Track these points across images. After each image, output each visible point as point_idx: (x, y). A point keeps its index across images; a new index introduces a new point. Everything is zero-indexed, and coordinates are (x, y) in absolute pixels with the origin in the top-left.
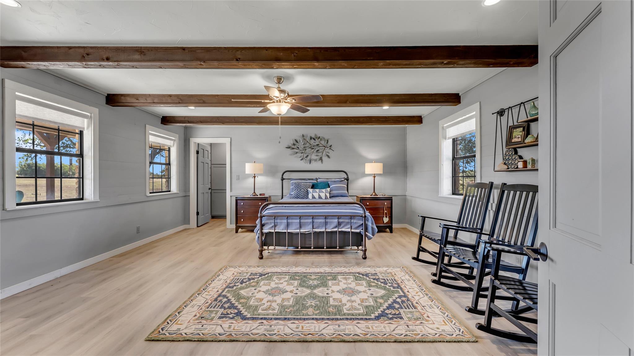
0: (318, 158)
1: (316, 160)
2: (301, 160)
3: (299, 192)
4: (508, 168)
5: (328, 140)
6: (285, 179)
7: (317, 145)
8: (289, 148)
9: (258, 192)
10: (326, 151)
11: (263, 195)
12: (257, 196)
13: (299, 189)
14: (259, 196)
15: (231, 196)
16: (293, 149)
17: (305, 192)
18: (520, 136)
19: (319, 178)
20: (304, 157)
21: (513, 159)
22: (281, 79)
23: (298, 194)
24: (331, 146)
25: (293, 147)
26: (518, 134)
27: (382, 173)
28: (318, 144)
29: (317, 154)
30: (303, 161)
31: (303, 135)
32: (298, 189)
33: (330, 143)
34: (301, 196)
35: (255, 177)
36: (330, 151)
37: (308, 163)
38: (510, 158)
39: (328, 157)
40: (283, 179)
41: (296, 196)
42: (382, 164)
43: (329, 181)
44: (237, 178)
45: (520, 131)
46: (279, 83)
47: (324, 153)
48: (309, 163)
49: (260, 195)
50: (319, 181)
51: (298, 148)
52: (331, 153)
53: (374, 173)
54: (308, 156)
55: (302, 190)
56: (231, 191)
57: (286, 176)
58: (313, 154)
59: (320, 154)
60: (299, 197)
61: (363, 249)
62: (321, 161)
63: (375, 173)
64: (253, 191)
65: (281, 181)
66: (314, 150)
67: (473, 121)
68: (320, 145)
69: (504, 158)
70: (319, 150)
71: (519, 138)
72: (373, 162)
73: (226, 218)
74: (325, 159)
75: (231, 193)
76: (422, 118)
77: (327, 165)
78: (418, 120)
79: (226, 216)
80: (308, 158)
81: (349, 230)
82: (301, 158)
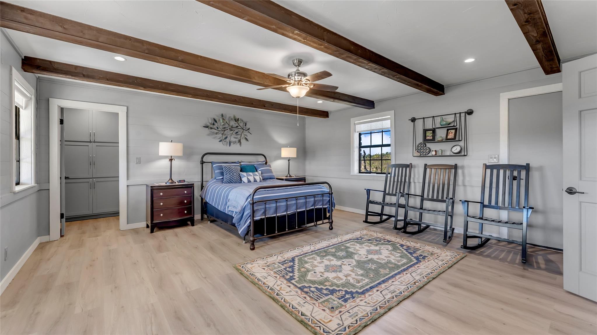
0: (237, 140)
1: (235, 143)
2: (220, 141)
3: (231, 177)
4: (421, 155)
5: (246, 123)
6: (205, 162)
7: (236, 126)
8: (207, 127)
9: (176, 179)
10: (245, 133)
11: (183, 181)
12: (175, 183)
13: (232, 173)
14: (177, 184)
15: (127, 186)
16: (211, 128)
17: (237, 175)
18: (431, 136)
19: (241, 161)
20: (223, 139)
21: (424, 149)
22: (301, 62)
23: (231, 178)
24: (249, 129)
25: (212, 126)
26: (429, 135)
27: (295, 156)
28: (238, 126)
29: (236, 136)
30: (221, 142)
31: (222, 114)
32: (230, 173)
33: (248, 127)
34: (234, 181)
35: (171, 160)
36: (248, 134)
37: (227, 145)
38: (422, 148)
39: (247, 139)
40: (202, 163)
41: (229, 181)
42: (296, 148)
43: (255, 164)
44: (138, 161)
45: (430, 133)
46: (298, 66)
47: (243, 136)
48: (229, 146)
49: (180, 181)
50: (243, 164)
51: (218, 128)
52: (249, 137)
53: (288, 157)
54: (226, 137)
55: (235, 174)
56: (128, 178)
57: (207, 159)
58: (233, 136)
59: (239, 136)
60: (232, 182)
61: (331, 221)
62: (239, 143)
63: (290, 157)
64: (169, 178)
65: (200, 165)
66: (233, 131)
67: (389, 121)
68: (239, 127)
69: (417, 148)
70: (238, 132)
71: (430, 137)
72: (288, 147)
73: (119, 216)
74: (243, 141)
75: (128, 181)
76: (328, 114)
77: (245, 147)
78: (324, 114)
79: (119, 213)
80: (227, 139)
81: (321, 207)
82: (219, 140)
